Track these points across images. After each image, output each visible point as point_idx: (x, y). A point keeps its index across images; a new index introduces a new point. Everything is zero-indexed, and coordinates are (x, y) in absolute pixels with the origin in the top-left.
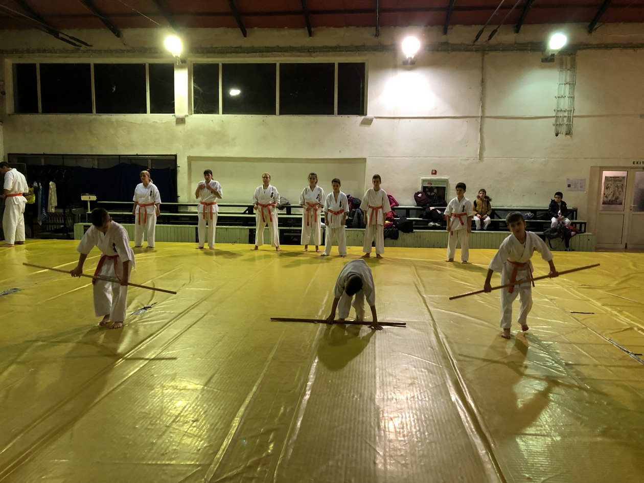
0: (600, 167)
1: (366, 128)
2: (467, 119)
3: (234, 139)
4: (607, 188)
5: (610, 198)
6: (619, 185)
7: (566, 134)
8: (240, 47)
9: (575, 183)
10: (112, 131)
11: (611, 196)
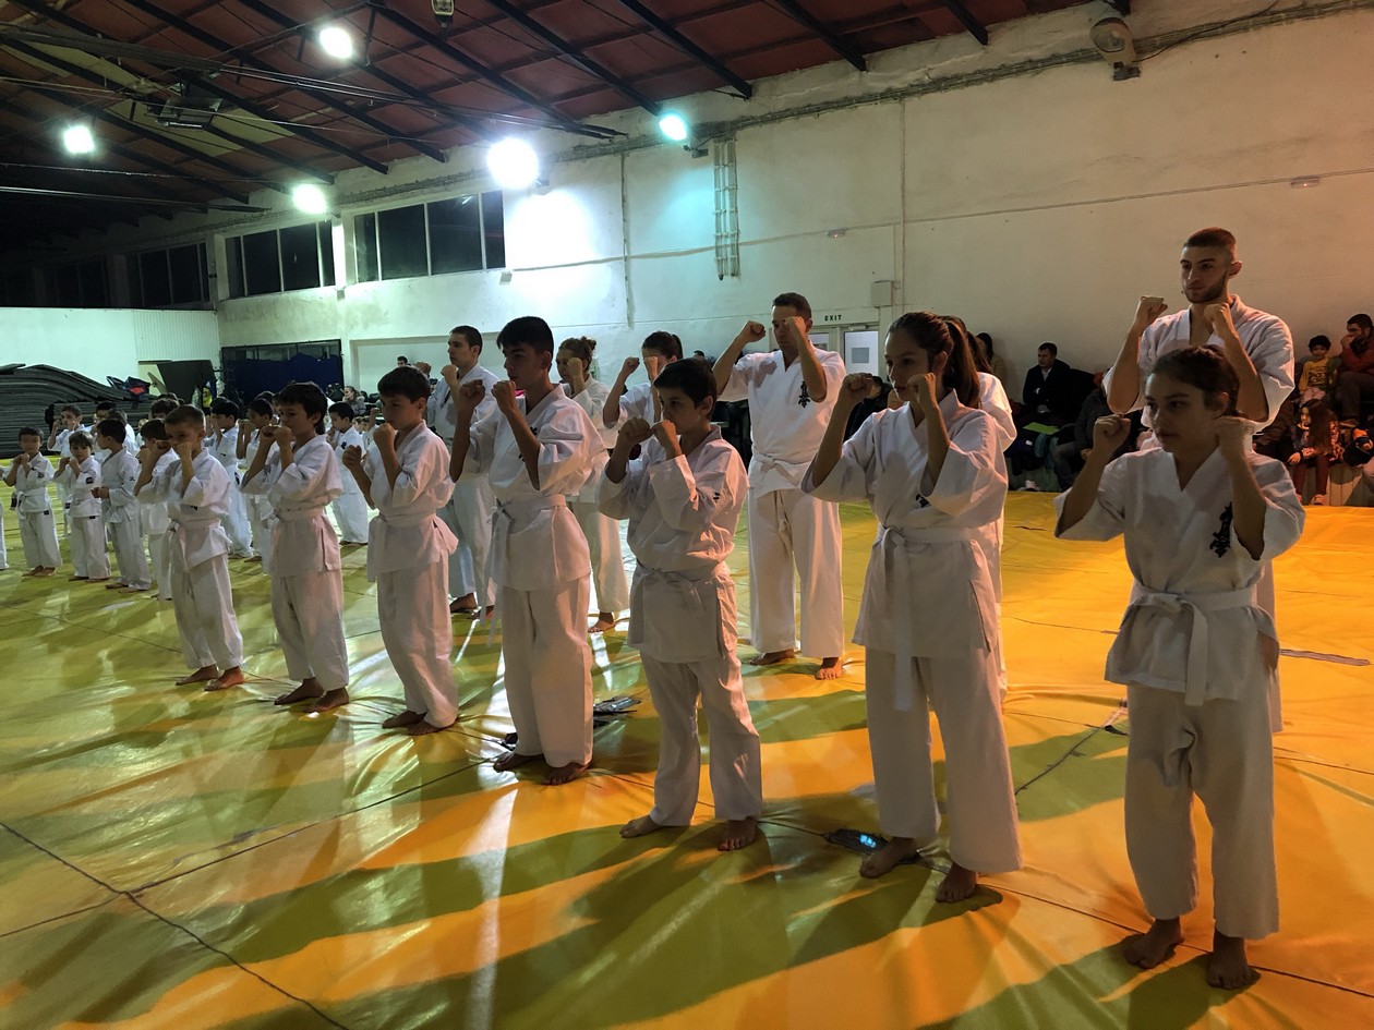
1: (506, 286)
2: (610, 263)
3: (386, 313)
7: (733, 275)
8: (384, 189)
10: (290, 313)
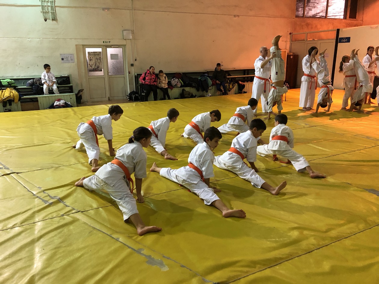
0: (82, 45)
4: (90, 60)
5: (93, 67)
6: (98, 58)
7: (53, 20)
9: (67, 57)
11: (94, 65)
